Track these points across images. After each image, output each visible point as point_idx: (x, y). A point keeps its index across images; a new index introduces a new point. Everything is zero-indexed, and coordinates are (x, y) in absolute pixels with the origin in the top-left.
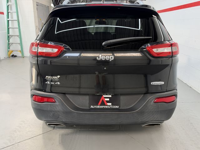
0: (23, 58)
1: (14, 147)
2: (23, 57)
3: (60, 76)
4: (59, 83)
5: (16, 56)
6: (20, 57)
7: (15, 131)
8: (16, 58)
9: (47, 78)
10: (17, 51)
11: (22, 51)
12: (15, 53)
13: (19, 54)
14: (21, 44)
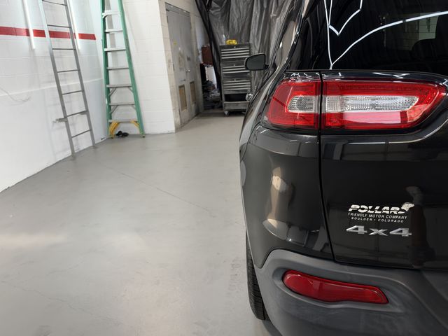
0: (141, 140)
2: (143, 135)
3: (411, 205)
4: (406, 233)
5: (125, 135)
6: (135, 136)
8: (126, 138)
9: (356, 211)
10: (129, 122)
11: (140, 122)
12: (123, 128)
13: (133, 129)
14: (137, 105)
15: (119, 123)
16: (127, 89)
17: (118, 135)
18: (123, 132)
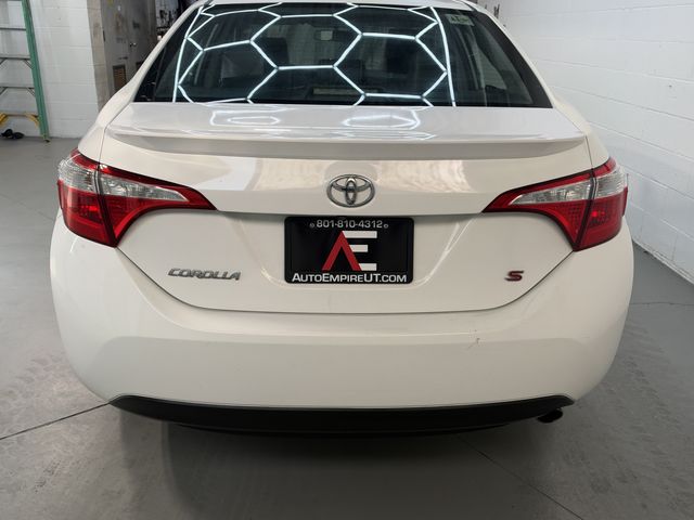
0: (44, 145)
1: (6, 448)
2: (46, 139)
5: (19, 136)
6: (34, 139)
7: (11, 392)
8: (20, 142)
10: (23, 116)
11: (41, 117)
12: (15, 125)
13: (31, 128)
14: (37, 89)
15: (6, 116)
16: (22, 63)
17: (4, 135)
18: (15, 131)
